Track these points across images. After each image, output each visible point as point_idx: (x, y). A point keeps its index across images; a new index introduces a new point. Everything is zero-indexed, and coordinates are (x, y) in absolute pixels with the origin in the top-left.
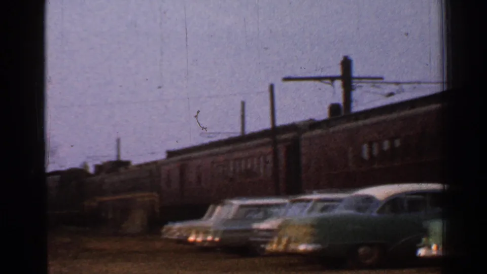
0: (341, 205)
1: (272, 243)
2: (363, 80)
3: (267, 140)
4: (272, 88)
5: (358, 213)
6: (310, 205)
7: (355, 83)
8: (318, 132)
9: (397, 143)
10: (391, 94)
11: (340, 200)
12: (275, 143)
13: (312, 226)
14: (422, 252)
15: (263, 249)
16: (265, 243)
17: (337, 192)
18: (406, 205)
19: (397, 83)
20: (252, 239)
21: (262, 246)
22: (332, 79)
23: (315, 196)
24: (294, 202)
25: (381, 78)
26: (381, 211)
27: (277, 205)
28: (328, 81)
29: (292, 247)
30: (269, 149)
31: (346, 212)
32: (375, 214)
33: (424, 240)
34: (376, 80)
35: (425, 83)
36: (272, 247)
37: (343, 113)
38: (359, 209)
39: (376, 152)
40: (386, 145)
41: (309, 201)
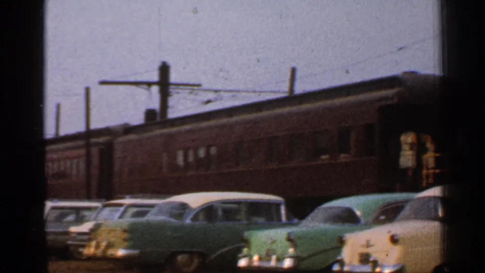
0: (153, 211)
1: (89, 246)
2: (181, 87)
3: (81, 143)
4: (87, 91)
5: (173, 220)
6: (122, 209)
7: (172, 89)
8: (132, 137)
9: (213, 150)
10: (209, 102)
11: (152, 206)
12: (88, 146)
13: (125, 231)
14: (242, 263)
15: (81, 253)
16: (83, 246)
17: (151, 198)
18: (220, 213)
19: (216, 91)
20: (70, 242)
21: (81, 250)
22: (149, 84)
23: (127, 201)
24: (105, 206)
25: (199, 85)
26: (195, 218)
27: (89, 209)
28: (145, 86)
29: (110, 252)
30: (82, 152)
31: (161, 218)
32: (188, 221)
33: (245, 250)
34: (194, 87)
35: (245, 91)
36: (90, 251)
37: (158, 119)
38: (172, 215)
39: (191, 159)
40: (202, 153)
41: (120, 205)
